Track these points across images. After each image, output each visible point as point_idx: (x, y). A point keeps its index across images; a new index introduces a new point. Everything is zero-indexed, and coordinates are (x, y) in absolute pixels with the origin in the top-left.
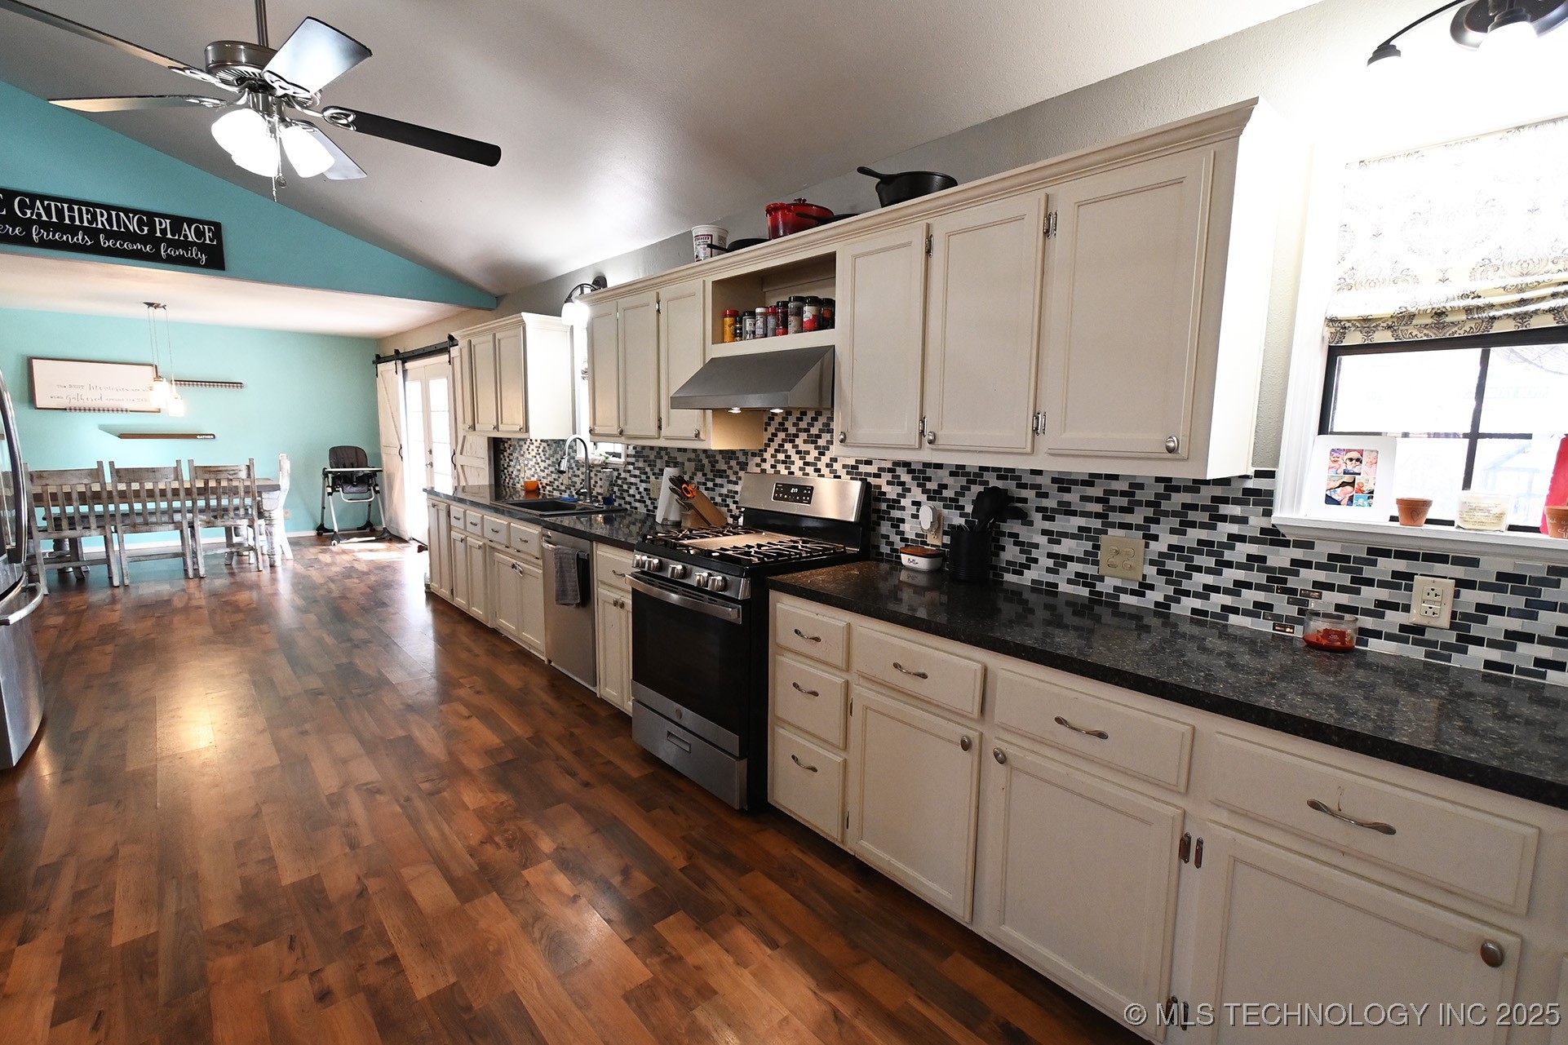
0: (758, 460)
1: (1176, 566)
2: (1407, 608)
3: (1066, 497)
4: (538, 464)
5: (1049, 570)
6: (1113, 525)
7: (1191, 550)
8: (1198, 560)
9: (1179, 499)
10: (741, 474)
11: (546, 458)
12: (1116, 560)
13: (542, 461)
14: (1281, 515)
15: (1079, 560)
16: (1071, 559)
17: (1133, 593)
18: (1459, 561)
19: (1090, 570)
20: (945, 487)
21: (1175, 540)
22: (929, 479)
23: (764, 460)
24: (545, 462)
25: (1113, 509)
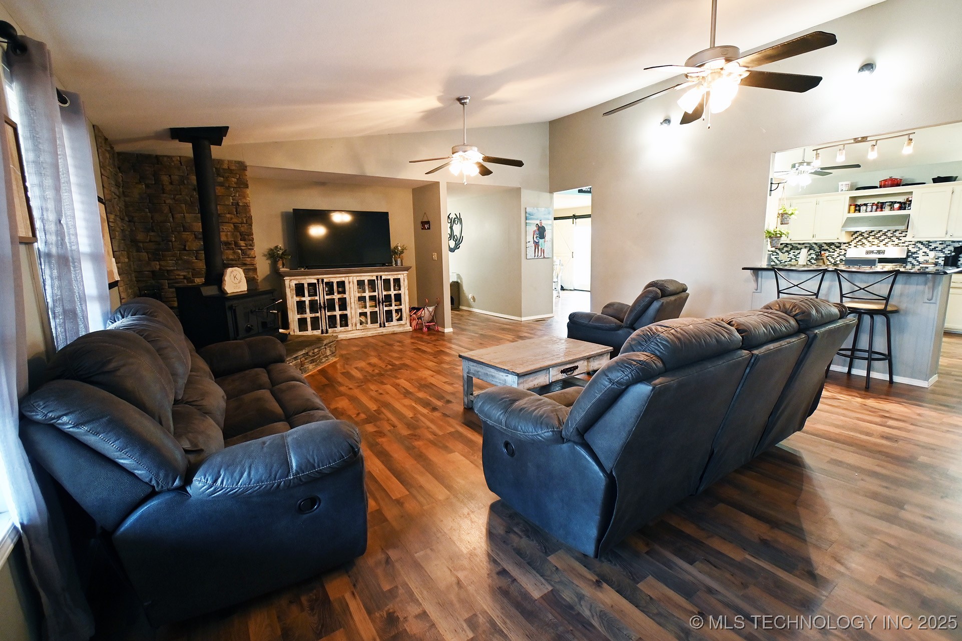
20: (937, 247)
22: (931, 246)
23: (851, 245)
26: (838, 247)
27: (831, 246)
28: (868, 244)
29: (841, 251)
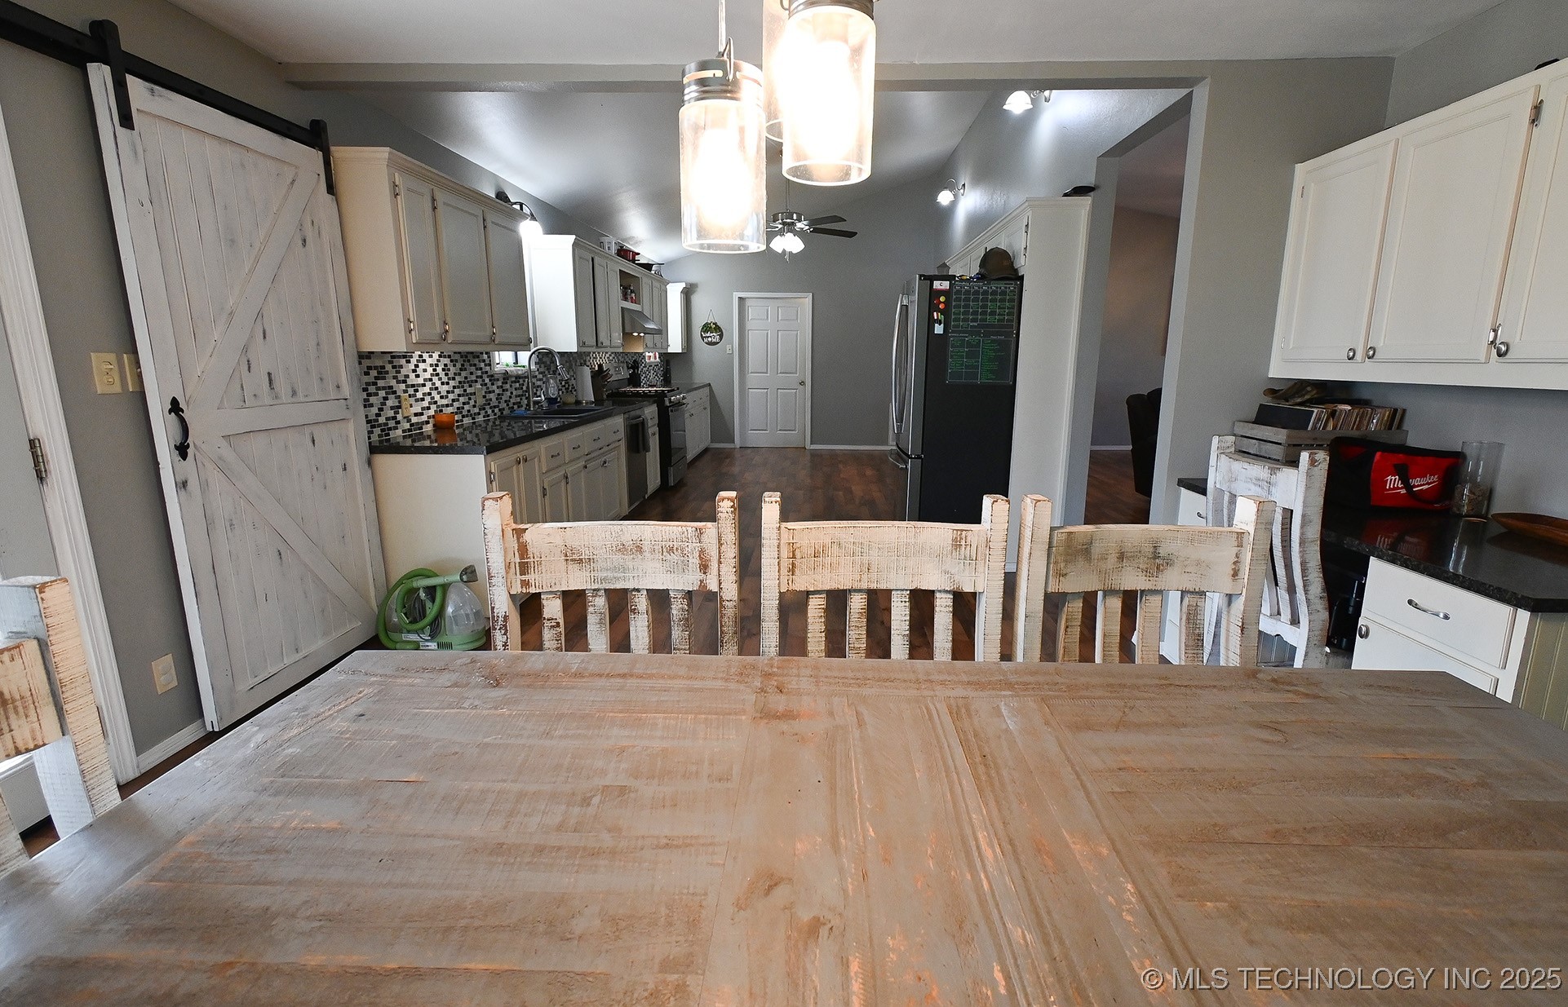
4: (437, 388)
11: (449, 379)
13: (443, 383)
24: (448, 383)
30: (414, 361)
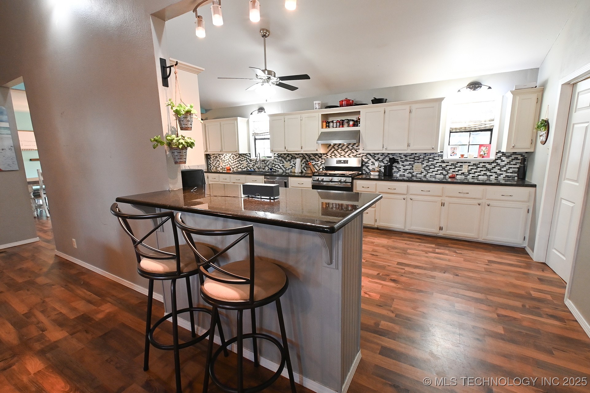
0: (326, 155)
1: (426, 168)
2: (462, 170)
3: (406, 158)
4: (230, 161)
5: (403, 172)
6: (416, 162)
7: (430, 165)
8: (431, 167)
9: (427, 157)
10: (320, 159)
12: (417, 169)
13: (232, 160)
14: (445, 158)
15: (409, 169)
16: (408, 169)
17: (420, 174)
18: (468, 163)
19: (411, 171)
20: (380, 158)
21: (427, 164)
22: (376, 157)
23: (328, 155)
24: (234, 160)
25: (416, 160)
26: (320, 157)
27: (316, 156)
28: (339, 155)
29: (322, 160)
30: (224, 155)
